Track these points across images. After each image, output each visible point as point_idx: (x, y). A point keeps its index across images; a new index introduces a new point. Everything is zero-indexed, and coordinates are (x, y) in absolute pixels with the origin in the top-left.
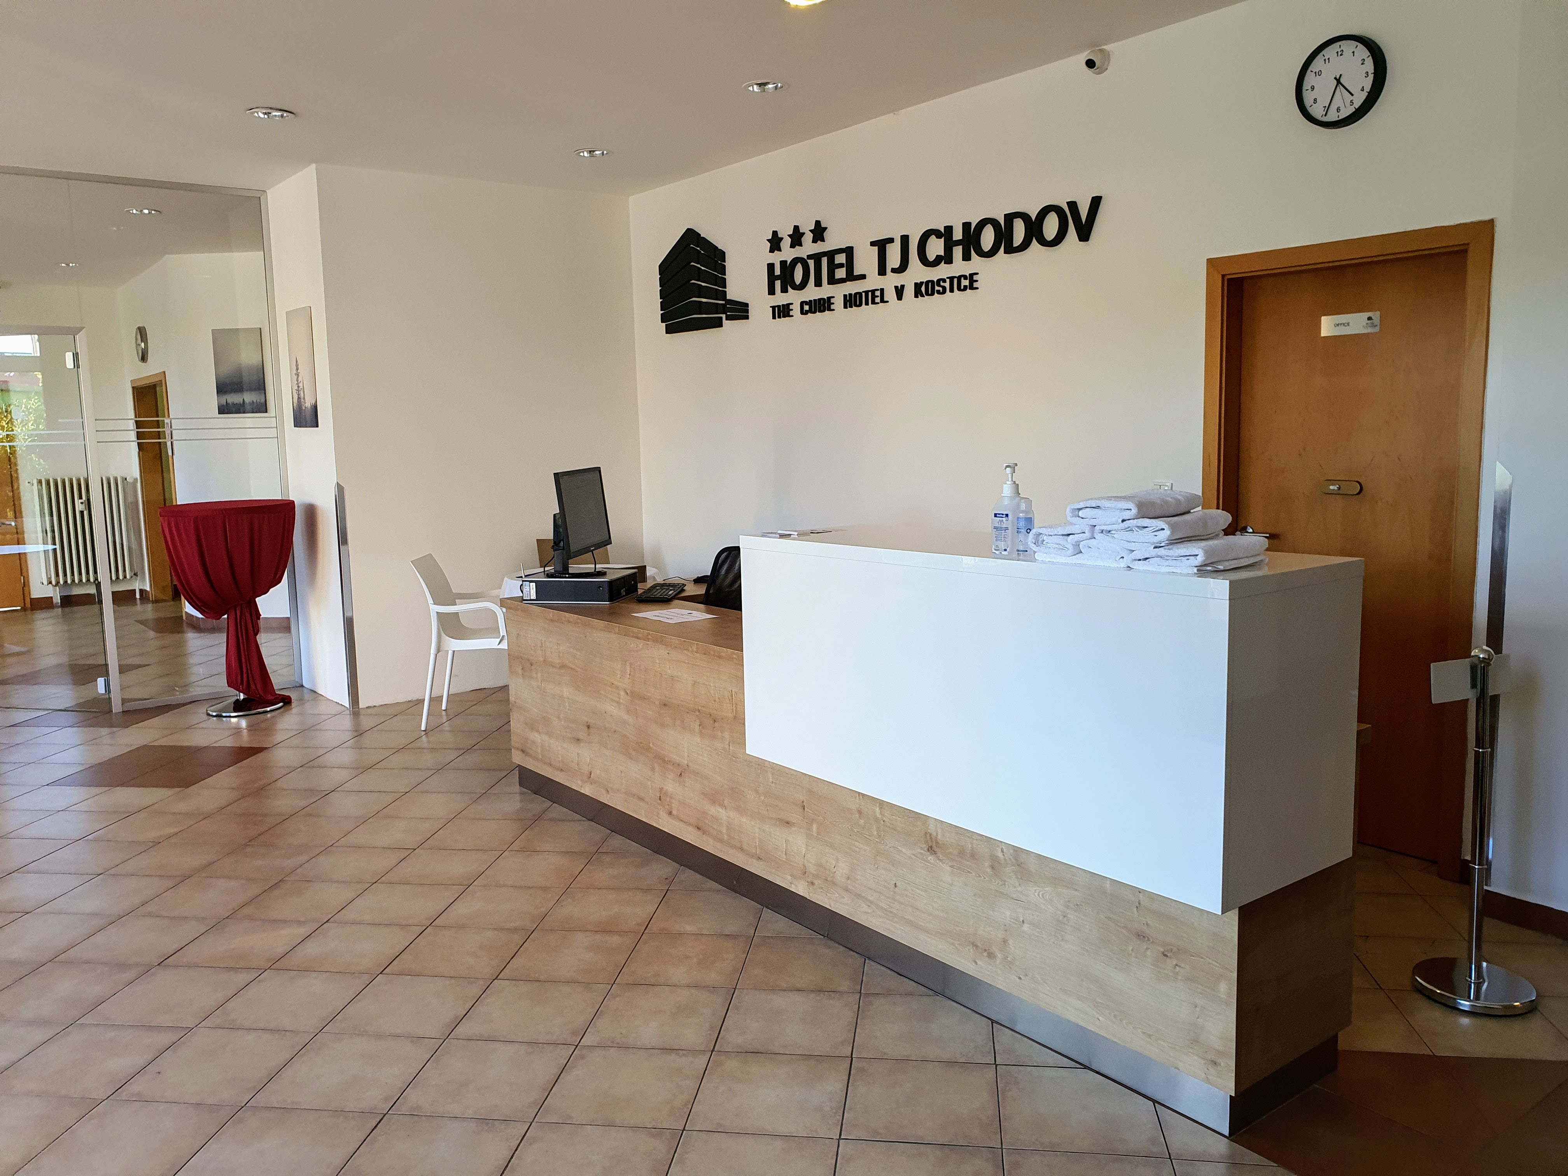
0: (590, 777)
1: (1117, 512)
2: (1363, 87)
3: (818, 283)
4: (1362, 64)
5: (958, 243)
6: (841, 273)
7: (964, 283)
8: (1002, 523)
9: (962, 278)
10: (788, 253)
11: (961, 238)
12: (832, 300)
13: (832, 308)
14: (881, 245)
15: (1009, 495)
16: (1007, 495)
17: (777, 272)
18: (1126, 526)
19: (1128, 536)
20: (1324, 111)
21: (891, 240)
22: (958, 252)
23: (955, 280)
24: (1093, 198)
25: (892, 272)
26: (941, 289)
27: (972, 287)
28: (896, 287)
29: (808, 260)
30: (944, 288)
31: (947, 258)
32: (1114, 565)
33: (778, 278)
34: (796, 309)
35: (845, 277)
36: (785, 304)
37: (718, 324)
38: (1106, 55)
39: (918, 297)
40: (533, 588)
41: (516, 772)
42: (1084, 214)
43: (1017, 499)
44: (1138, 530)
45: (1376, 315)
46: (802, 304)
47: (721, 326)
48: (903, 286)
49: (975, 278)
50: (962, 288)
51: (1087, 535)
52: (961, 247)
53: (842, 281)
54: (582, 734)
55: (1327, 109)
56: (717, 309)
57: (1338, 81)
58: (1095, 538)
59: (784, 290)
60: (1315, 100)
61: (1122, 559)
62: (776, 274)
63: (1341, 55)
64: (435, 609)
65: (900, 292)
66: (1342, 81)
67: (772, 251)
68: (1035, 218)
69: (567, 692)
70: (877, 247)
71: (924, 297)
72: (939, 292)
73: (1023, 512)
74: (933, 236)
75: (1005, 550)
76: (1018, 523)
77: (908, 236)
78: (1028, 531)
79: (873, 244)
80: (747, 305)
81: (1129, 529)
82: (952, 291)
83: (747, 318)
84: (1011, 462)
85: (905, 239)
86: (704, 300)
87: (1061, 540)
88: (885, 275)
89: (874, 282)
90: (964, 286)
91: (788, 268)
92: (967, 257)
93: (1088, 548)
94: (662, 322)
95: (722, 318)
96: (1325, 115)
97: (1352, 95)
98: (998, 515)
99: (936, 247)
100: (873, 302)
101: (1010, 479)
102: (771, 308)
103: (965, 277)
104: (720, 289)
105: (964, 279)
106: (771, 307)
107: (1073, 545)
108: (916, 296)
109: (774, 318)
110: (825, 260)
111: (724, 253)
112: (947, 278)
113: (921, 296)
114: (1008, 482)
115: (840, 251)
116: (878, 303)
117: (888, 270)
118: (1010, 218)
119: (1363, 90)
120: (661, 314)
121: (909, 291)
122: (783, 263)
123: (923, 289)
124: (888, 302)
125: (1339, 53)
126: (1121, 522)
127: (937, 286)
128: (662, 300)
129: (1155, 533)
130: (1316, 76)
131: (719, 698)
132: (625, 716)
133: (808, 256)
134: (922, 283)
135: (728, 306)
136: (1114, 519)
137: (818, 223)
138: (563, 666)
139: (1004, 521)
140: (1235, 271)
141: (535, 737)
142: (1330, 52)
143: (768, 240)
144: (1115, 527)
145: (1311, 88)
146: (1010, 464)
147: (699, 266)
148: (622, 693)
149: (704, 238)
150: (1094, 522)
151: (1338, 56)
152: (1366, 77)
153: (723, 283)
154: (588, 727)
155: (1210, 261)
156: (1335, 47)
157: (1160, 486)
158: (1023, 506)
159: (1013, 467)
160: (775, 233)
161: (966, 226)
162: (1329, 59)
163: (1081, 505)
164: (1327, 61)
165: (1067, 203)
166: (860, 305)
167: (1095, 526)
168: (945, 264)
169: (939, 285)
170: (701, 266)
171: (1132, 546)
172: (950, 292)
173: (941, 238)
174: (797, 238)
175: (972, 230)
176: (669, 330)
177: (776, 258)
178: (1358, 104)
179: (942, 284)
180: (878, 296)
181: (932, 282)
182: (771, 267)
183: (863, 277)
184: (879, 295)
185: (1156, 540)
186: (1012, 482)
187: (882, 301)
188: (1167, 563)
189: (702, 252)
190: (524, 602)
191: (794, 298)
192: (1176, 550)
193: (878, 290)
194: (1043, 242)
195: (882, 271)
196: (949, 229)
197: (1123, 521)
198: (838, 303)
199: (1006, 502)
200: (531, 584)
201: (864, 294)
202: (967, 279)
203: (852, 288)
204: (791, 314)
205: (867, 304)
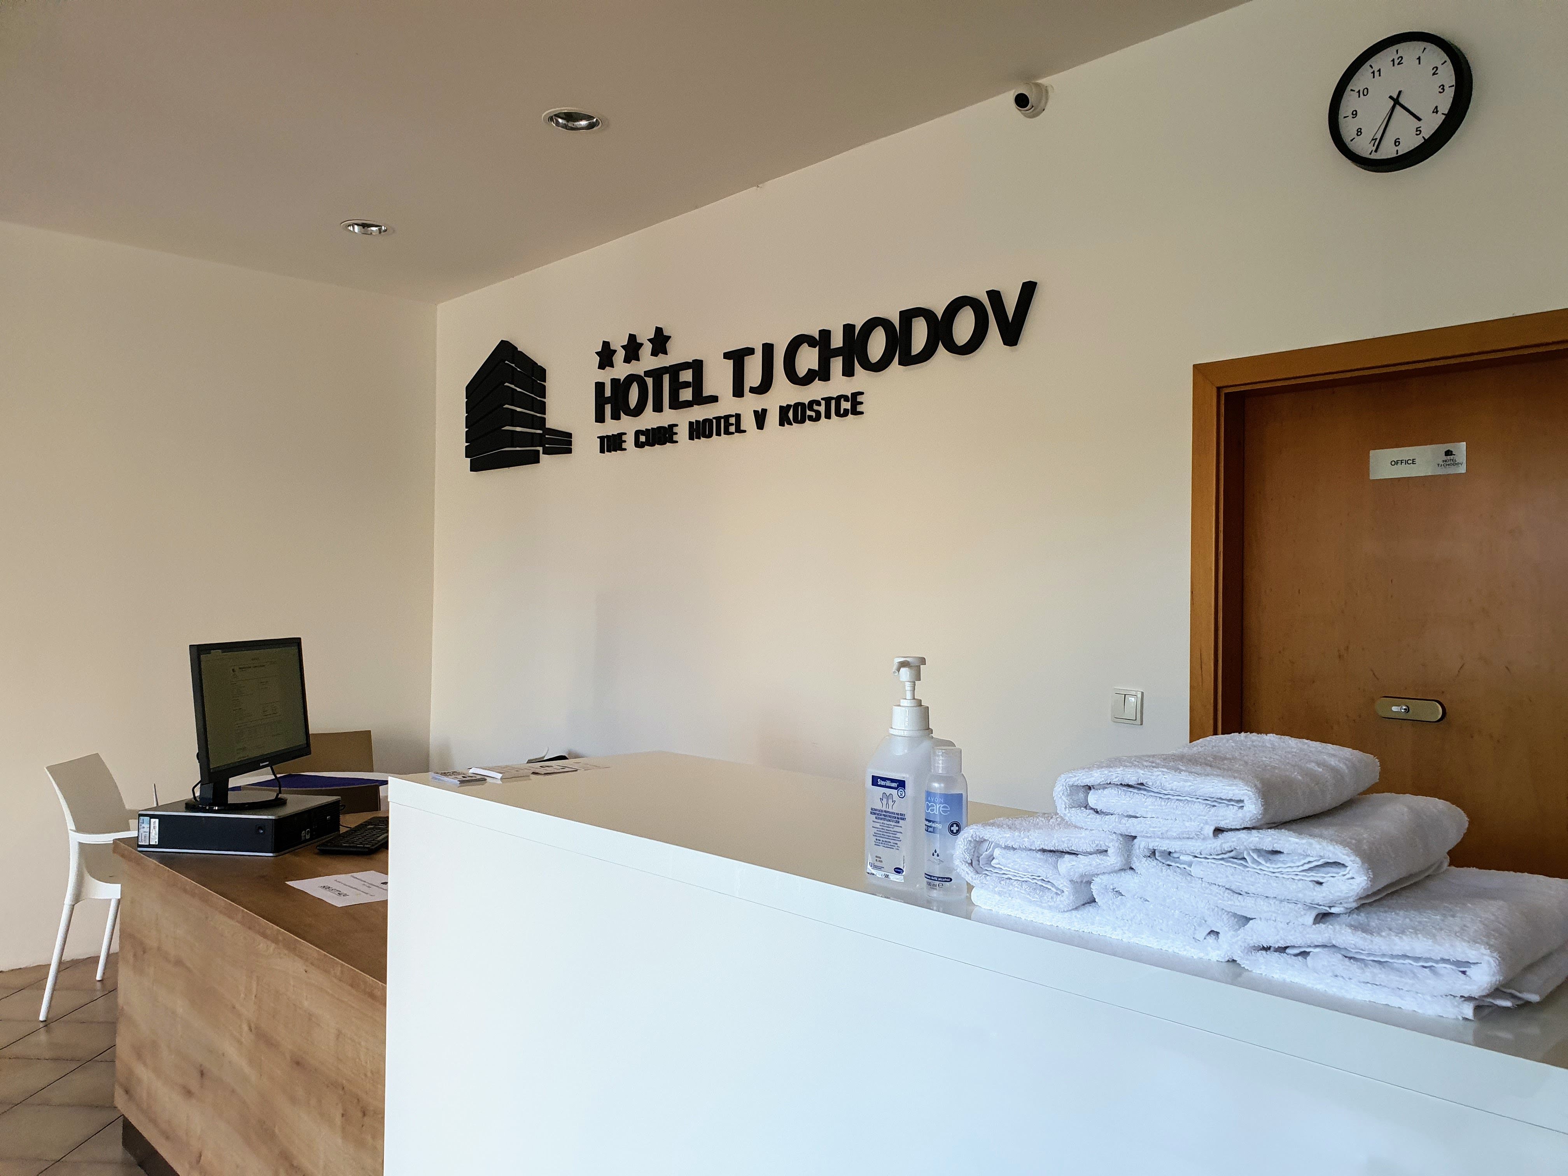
0: (199, 1161)
1: (1199, 807)
2: (1436, 107)
3: (658, 408)
4: (1434, 74)
5: (837, 352)
6: (686, 394)
7: (846, 405)
8: (890, 801)
9: (842, 399)
10: (621, 370)
11: (842, 345)
12: (675, 430)
13: (674, 439)
14: (738, 357)
15: (906, 734)
16: (902, 734)
17: (608, 393)
18: (1226, 847)
19: (1229, 874)
20: (1374, 146)
21: (750, 351)
22: (837, 364)
23: (833, 403)
24: (1024, 283)
25: (750, 392)
26: (813, 414)
27: (855, 412)
28: (756, 412)
29: (645, 378)
30: (818, 413)
31: (823, 373)
32: (1192, 952)
33: (608, 400)
34: (630, 440)
35: (691, 399)
36: (616, 433)
37: (534, 459)
38: (1044, 92)
39: (784, 426)
40: (154, 828)
41: (120, 1122)
42: (1011, 305)
43: (926, 744)
44: (1260, 860)
45: (1461, 449)
46: (638, 433)
47: (537, 461)
48: (764, 411)
49: (860, 398)
50: (842, 412)
51: (1113, 859)
52: (841, 358)
53: (688, 404)
54: (194, 1085)
55: (1378, 143)
56: (532, 440)
57: (1396, 101)
58: (1131, 868)
59: (616, 416)
60: (1359, 132)
61: (1213, 936)
62: (606, 396)
63: (1399, 64)
64: (76, 838)
65: (760, 418)
66: (1402, 100)
67: (602, 366)
68: (941, 316)
69: (181, 1006)
70: (732, 360)
71: (792, 425)
72: (811, 418)
73: (939, 778)
74: (806, 345)
75: (898, 871)
76: (928, 807)
77: (772, 345)
78: (955, 828)
79: (727, 356)
80: (569, 435)
81: (1232, 854)
82: (828, 416)
83: (569, 451)
84: (912, 653)
85: (768, 349)
86: (518, 429)
87: (1040, 867)
88: (742, 396)
89: (727, 405)
90: (844, 409)
91: (620, 387)
92: (848, 372)
93: (1111, 894)
94: (466, 457)
95: (539, 451)
96: (1376, 151)
97: (1419, 119)
98: (880, 782)
99: (808, 359)
100: (727, 432)
101: (909, 695)
102: (599, 439)
103: (846, 398)
104: (539, 415)
105: (844, 401)
106: (598, 437)
107: (1071, 881)
108: (782, 424)
109: (602, 451)
110: (666, 378)
111: (545, 370)
112: (822, 399)
113: (788, 424)
114: (904, 703)
115: (685, 366)
116: (733, 433)
117: (747, 389)
118: (907, 316)
119: (1436, 111)
120: (466, 447)
121: (773, 417)
122: (614, 382)
123: (791, 415)
124: (745, 431)
125: (1396, 62)
126: (1211, 834)
127: (809, 410)
128: (467, 429)
129: (1318, 876)
130: (1359, 97)
131: (372, 1072)
132: (247, 1070)
133: (645, 372)
134: (789, 406)
135: (547, 436)
136: (1192, 826)
137: (659, 331)
138: (179, 963)
139: (895, 797)
140: (1239, 380)
141: (143, 1073)
142: (1381, 60)
143: (597, 353)
144: (1195, 846)
145: (1353, 114)
146: (908, 659)
147: (513, 386)
148: (245, 1028)
149: (521, 352)
150: (1131, 826)
151: (1394, 65)
152: (1440, 92)
153: (542, 408)
154: (202, 1074)
155: (1198, 369)
156: (1389, 53)
157: (1125, 695)
158: (940, 764)
159: (916, 666)
160: (606, 344)
161: (848, 329)
162: (1379, 71)
163: (1095, 777)
164: (1377, 74)
165: (988, 292)
166: (710, 436)
167: (1135, 837)
168: (819, 380)
169: (811, 409)
170: (515, 386)
171: (1244, 906)
172: (826, 418)
173: (815, 347)
174: (632, 349)
175: (856, 334)
176: (474, 468)
177: (606, 376)
178: (1427, 133)
179: (816, 407)
180: (732, 424)
181: (803, 405)
182: (600, 387)
183: (714, 399)
184: (734, 423)
185: (1320, 896)
186: (913, 703)
187: (739, 430)
188: (1368, 975)
189: (518, 369)
190: (139, 849)
191: (628, 426)
192: (1396, 939)
193: (732, 416)
194: (953, 348)
195: (738, 391)
196: (825, 334)
197: (1218, 831)
198: (683, 432)
199: (900, 750)
200: (153, 820)
201: (714, 421)
202: (849, 401)
203: (699, 413)
204: (624, 447)
205: (718, 434)
